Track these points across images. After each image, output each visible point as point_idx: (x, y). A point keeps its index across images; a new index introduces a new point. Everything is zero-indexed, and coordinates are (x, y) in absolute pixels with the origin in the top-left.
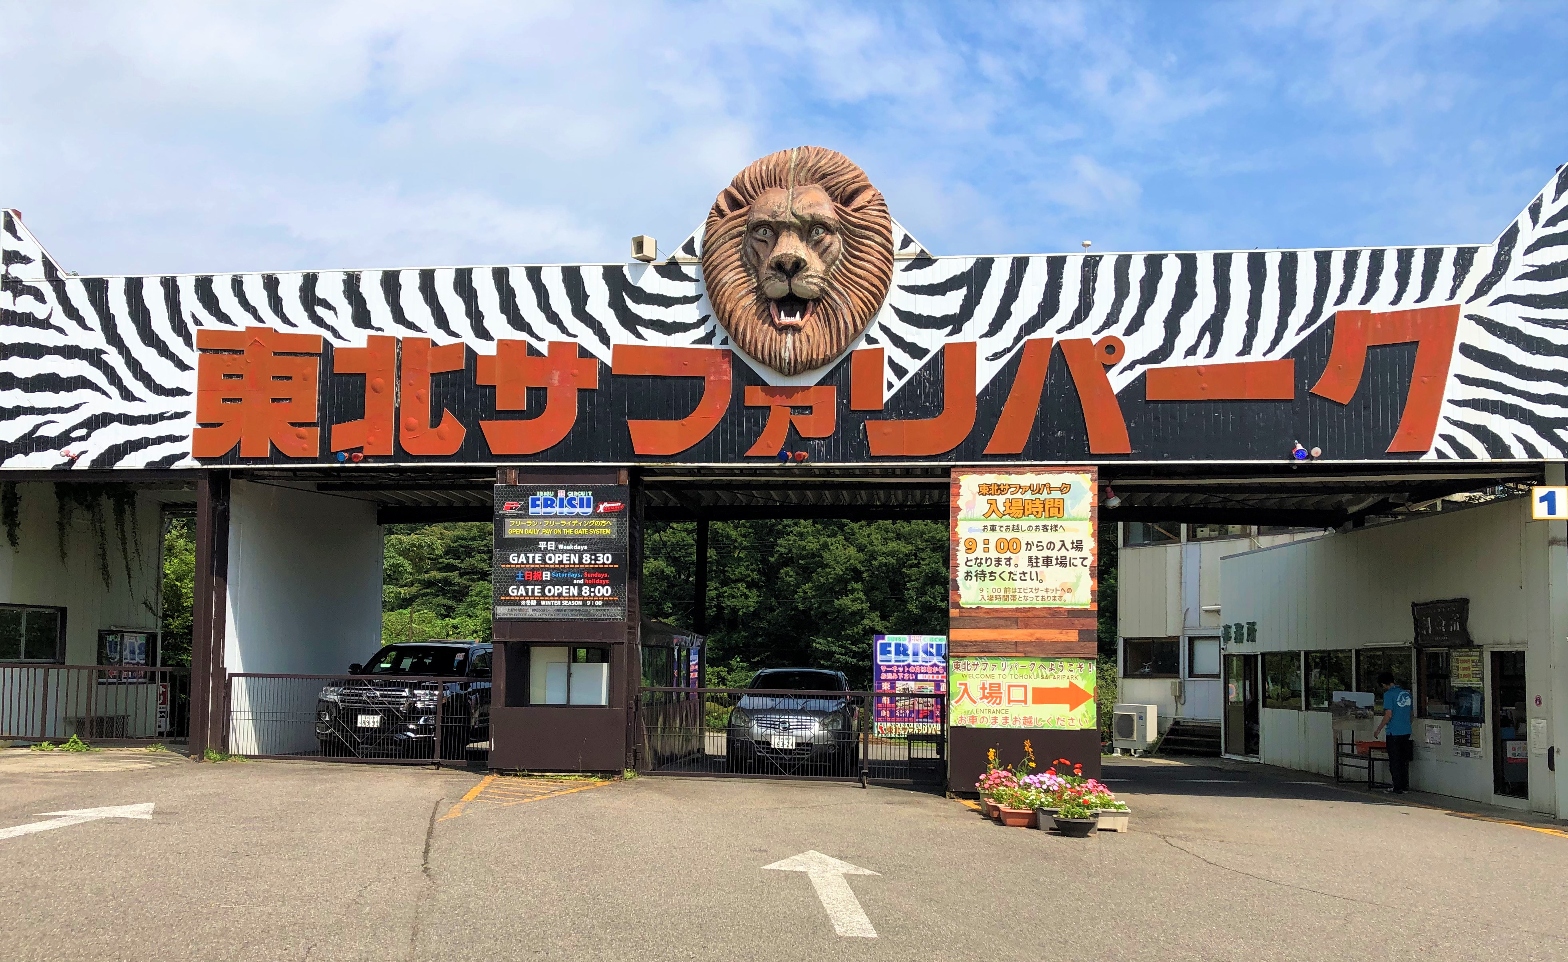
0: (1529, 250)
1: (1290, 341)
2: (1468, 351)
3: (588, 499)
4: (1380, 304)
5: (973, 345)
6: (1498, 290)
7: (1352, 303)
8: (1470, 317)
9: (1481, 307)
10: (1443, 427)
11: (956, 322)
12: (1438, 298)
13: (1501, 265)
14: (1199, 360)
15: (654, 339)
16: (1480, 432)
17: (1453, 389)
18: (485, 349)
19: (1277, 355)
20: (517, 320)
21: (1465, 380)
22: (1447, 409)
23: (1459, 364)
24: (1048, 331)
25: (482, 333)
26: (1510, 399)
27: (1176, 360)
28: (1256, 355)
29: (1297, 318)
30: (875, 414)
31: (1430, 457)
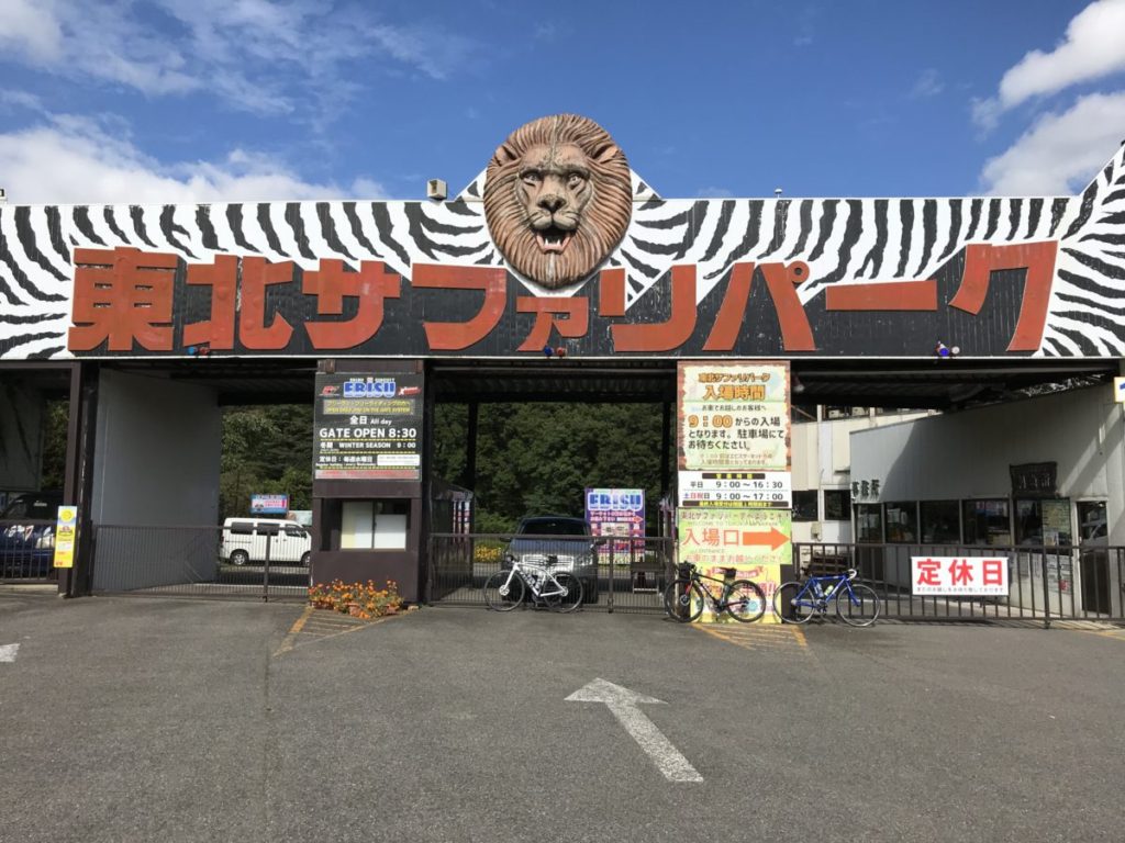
0: (1106, 201)
1: (933, 266)
2: (1064, 275)
3: (392, 385)
4: (999, 239)
5: (693, 268)
6: (1084, 231)
7: (978, 239)
8: (1065, 250)
9: (1073, 242)
10: (1048, 332)
11: (680, 249)
12: (1041, 235)
13: (1086, 212)
14: (865, 280)
15: (445, 259)
16: (1075, 336)
17: (1055, 304)
18: (310, 266)
19: (923, 277)
20: (335, 244)
21: (1063, 297)
22: (1050, 319)
23: (1059, 285)
24: (751, 257)
25: (307, 253)
26: (1096, 312)
27: (848, 279)
28: (908, 277)
29: (938, 248)
30: (619, 319)
31: (1039, 355)
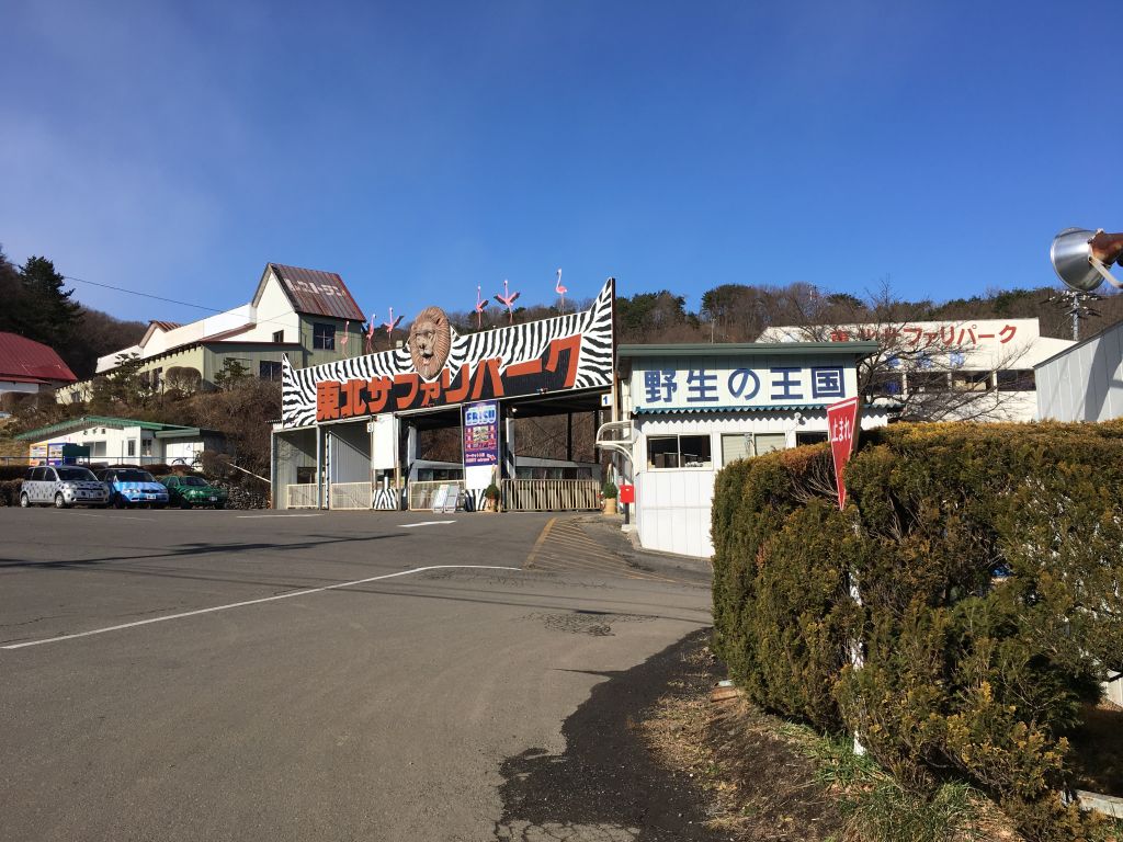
0: (600, 310)
1: (541, 352)
2: (585, 350)
4: (562, 337)
5: (468, 365)
6: (591, 328)
7: (555, 338)
8: (585, 338)
9: (587, 334)
10: (578, 377)
11: (464, 357)
12: (576, 332)
13: (592, 317)
14: (519, 362)
15: (403, 372)
16: (587, 377)
17: (581, 363)
18: (370, 380)
19: (537, 358)
21: (584, 360)
22: (579, 371)
23: (582, 355)
24: (484, 358)
25: (369, 376)
26: (594, 365)
27: (514, 363)
28: (532, 359)
29: (542, 344)
30: (448, 390)
31: (574, 388)
